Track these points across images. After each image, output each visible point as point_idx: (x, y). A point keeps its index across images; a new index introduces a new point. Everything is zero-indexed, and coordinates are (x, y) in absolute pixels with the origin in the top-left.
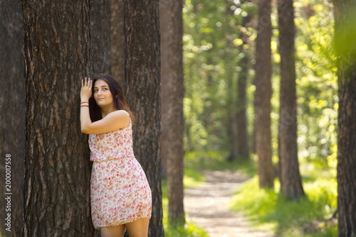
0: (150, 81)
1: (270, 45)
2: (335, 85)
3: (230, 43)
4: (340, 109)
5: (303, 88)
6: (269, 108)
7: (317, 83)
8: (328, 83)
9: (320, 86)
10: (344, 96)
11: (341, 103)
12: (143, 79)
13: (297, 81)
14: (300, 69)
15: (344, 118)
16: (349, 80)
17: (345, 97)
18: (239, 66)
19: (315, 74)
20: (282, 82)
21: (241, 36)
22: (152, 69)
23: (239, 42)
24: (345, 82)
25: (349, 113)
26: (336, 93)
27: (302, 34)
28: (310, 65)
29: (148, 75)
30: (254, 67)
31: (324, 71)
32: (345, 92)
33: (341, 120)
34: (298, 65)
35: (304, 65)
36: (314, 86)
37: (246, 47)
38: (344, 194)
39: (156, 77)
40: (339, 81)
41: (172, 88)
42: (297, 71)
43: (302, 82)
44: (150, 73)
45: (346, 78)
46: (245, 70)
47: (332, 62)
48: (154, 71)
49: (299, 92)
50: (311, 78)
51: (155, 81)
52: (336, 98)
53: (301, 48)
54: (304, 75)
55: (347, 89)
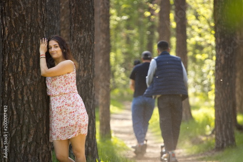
0: (87, 40)
1: (169, 16)
2: (213, 42)
3: (142, 15)
4: (217, 60)
5: (191, 45)
7: (201, 42)
8: (209, 42)
9: (203, 44)
10: (219, 51)
11: (217, 56)
12: (83, 39)
13: (188, 41)
14: (190, 32)
15: (219, 66)
16: (223, 40)
18: (149, 30)
19: (200, 35)
20: (177, 42)
21: (150, 10)
22: (89, 32)
23: (148, 14)
24: (221, 41)
25: (222, 61)
26: (214, 49)
27: (191, 8)
28: (197, 30)
29: (86, 36)
30: (159, 31)
31: (206, 33)
32: (220, 48)
33: (217, 67)
34: (188, 30)
35: (193, 30)
36: (199, 43)
37: (153, 17)
38: (219, 118)
39: (91, 38)
40: (216, 41)
41: (102, 46)
42: (188, 33)
43: (191, 41)
44: (88, 35)
45: (220, 38)
46: (152, 33)
47: (211, 27)
48: (90, 33)
49: (189, 48)
50: (198, 38)
51: (91, 41)
52: (214, 52)
53: (191, 18)
54: (192, 36)
55: (221, 46)
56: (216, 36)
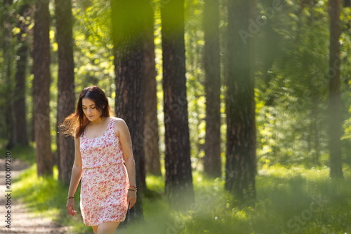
1: (48, 35)
2: (112, 72)
3: (7, 32)
4: (117, 97)
5: (80, 77)
6: (48, 97)
7: (95, 71)
8: (106, 72)
9: (97, 74)
10: (120, 85)
11: (117, 91)
13: (76, 70)
14: (79, 58)
15: (121, 107)
16: (125, 69)
17: (122, 86)
18: (18, 55)
19: (92, 62)
20: (60, 71)
21: (19, 24)
23: (17, 30)
24: (122, 70)
25: (126, 101)
26: (113, 81)
27: (79, 24)
28: (88, 54)
30: (33, 56)
31: (102, 60)
32: (121, 81)
33: (118, 108)
34: (76, 54)
35: (83, 55)
36: (92, 74)
37: (24, 35)
40: (116, 70)
42: (76, 59)
43: (80, 71)
45: (122, 67)
46: (24, 59)
47: (109, 50)
49: (77, 81)
50: (89, 67)
52: (113, 86)
53: (79, 38)
54: (82, 64)
55: (124, 78)
56: (115, 63)
